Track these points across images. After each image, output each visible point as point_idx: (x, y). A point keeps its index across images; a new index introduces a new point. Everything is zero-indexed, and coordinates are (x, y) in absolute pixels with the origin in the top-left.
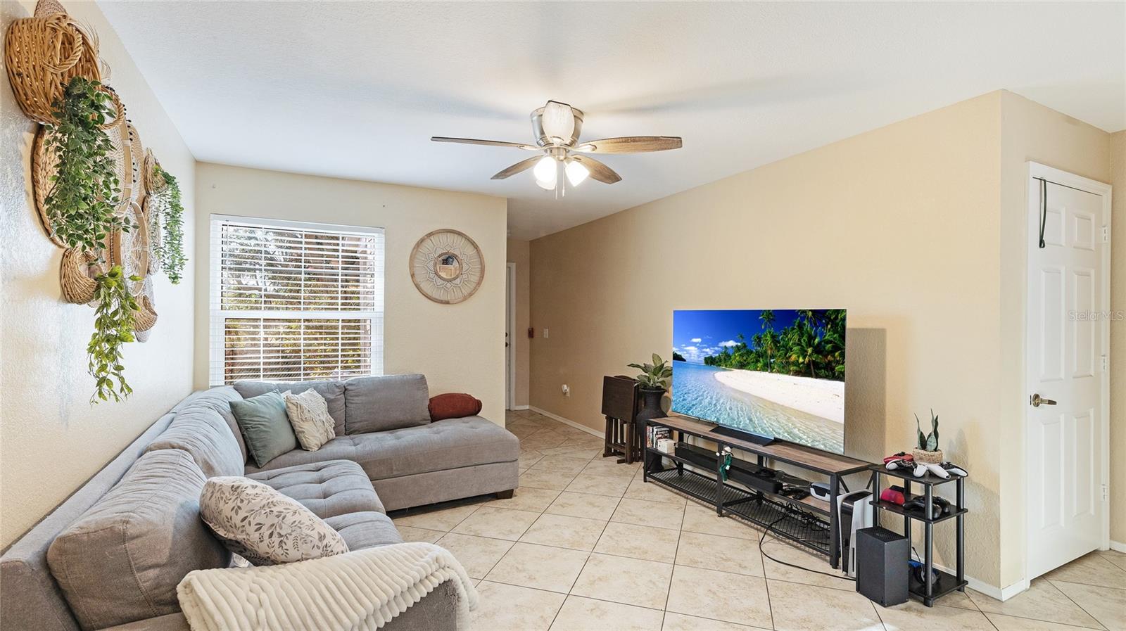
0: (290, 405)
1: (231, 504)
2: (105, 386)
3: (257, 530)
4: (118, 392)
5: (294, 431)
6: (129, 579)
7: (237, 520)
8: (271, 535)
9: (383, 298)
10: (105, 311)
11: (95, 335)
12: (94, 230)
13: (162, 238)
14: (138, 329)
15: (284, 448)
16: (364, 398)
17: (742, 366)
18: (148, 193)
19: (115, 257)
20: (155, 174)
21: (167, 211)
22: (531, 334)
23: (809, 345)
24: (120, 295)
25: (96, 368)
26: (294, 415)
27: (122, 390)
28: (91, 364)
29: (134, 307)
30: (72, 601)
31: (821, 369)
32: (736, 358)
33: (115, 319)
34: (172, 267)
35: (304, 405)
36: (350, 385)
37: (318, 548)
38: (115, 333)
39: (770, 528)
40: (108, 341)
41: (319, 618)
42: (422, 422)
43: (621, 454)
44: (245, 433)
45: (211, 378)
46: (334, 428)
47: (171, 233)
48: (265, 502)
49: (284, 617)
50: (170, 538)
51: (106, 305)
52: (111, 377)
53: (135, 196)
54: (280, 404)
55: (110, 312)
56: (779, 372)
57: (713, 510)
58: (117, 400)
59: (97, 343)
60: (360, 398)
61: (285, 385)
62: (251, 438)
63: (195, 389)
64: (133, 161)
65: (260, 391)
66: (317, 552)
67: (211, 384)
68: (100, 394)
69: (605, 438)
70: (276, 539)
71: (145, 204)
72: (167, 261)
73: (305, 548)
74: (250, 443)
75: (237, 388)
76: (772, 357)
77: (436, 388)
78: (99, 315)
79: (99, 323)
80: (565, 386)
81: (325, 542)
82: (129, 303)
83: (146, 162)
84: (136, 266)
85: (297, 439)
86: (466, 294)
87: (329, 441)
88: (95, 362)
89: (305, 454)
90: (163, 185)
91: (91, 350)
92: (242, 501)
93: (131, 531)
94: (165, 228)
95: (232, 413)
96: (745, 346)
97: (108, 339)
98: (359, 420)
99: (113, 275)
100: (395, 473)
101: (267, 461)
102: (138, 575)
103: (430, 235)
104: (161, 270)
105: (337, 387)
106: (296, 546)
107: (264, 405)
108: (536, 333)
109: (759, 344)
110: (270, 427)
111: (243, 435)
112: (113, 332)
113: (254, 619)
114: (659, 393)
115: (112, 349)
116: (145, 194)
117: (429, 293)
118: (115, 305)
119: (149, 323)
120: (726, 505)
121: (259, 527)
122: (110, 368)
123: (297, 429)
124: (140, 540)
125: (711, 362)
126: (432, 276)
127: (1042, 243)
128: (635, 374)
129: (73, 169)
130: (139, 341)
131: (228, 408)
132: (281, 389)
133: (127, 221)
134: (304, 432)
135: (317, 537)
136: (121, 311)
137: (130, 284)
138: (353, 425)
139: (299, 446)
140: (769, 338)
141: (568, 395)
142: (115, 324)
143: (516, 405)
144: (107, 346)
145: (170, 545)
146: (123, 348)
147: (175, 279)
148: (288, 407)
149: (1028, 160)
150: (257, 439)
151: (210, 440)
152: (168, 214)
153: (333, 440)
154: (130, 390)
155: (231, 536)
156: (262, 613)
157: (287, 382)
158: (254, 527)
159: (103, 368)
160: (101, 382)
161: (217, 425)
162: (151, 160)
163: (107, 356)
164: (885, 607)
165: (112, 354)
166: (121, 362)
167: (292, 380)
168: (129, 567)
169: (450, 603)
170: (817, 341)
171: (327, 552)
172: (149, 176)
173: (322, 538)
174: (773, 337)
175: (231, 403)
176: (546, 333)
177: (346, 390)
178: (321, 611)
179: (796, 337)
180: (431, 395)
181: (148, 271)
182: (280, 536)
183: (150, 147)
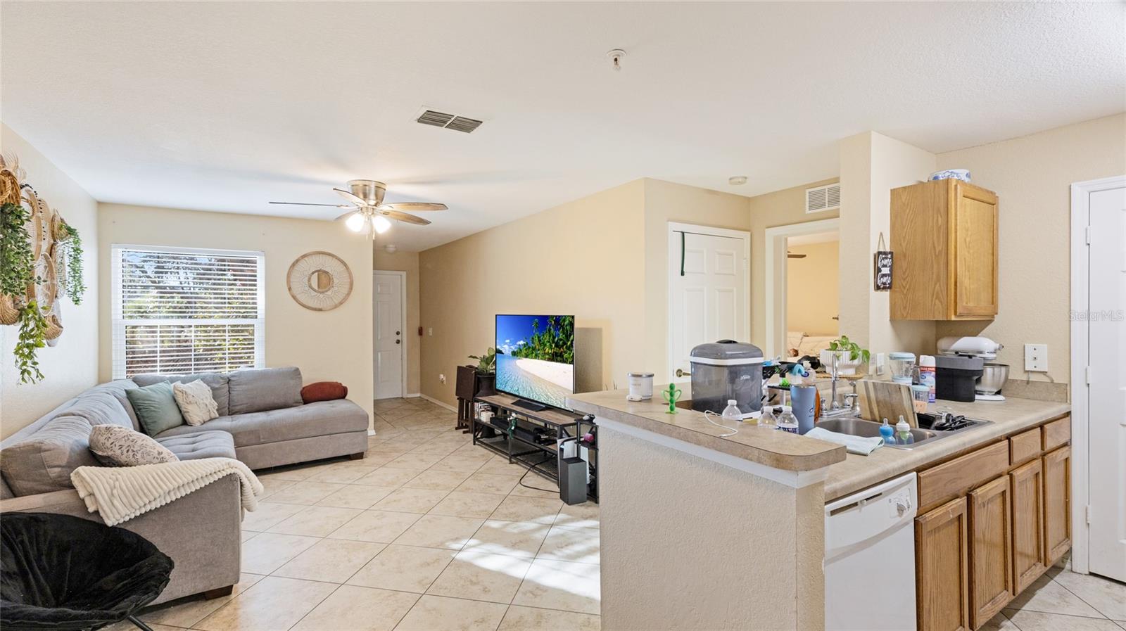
0: (176, 392)
1: (105, 436)
2: (26, 375)
3: (120, 449)
4: (34, 378)
5: (180, 411)
6: (44, 471)
7: (108, 444)
8: (128, 451)
9: (264, 307)
10: (25, 329)
11: (19, 344)
12: (19, 285)
13: (67, 273)
14: (48, 338)
15: (171, 424)
16: (244, 386)
17: (527, 356)
18: (55, 241)
19: (31, 294)
20: (60, 228)
21: (70, 254)
22: (421, 332)
23: (553, 342)
24: (35, 319)
25: (20, 364)
26: (180, 400)
27: (37, 377)
28: (17, 361)
29: (45, 325)
30: (11, 482)
31: (558, 356)
32: (524, 352)
33: (32, 334)
34: (75, 293)
35: (189, 391)
36: (233, 376)
37: (157, 458)
38: (32, 342)
39: (533, 467)
40: (28, 347)
41: (150, 487)
42: (294, 405)
43: (466, 427)
44: (138, 413)
45: (114, 373)
46: (217, 410)
47: (74, 270)
48: (126, 434)
49: (130, 485)
50: (68, 453)
51: (26, 325)
52: (29, 369)
53: (45, 247)
54: (169, 391)
55: (29, 329)
56: (542, 359)
57: (507, 458)
58: (34, 383)
59: (20, 348)
60: (241, 386)
61: (177, 377)
62: (143, 417)
63: (101, 381)
64: (43, 226)
65: (155, 381)
66: (156, 461)
67: (114, 378)
68: (23, 379)
69: (457, 412)
70: (131, 453)
71: (53, 250)
72: (70, 289)
73: (148, 458)
74: (142, 420)
75: (135, 380)
76: (539, 350)
77: (309, 378)
78: (21, 332)
79: (22, 337)
80: (442, 376)
81: (162, 456)
82: (41, 323)
83: (53, 220)
84: (46, 295)
85: (183, 417)
86: (337, 302)
87: (211, 419)
88: (19, 360)
89: (188, 428)
90: (67, 235)
91: (16, 353)
92: (111, 434)
93: (44, 447)
94: (69, 266)
95: (128, 398)
96: (527, 344)
97: (28, 346)
98: (240, 403)
99: (30, 307)
100: (262, 440)
101: (156, 433)
102: (48, 470)
103: (304, 256)
104: (66, 296)
105: (221, 378)
106: (143, 457)
107: (155, 392)
108: (424, 332)
109: (533, 343)
110: (159, 408)
111: (137, 414)
112: (31, 341)
113: (112, 485)
114: (492, 378)
115: (30, 352)
116: (52, 242)
117: (304, 302)
118: (32, 324)
119: (56, 334)
120: (515, 456)
121: (121, 447)
122: (29, 363)
123: (183, 409)
124: (49, 452)
125: (514, 354)
126: (307, 288)
127: (683, 274)
128: (476, 363)
129: (7, 254)
130: (49, 346)
131: (124, 394)
132: (172, 380)
133: (39, 278)
134: (188, 412)
135: (157, 453)
136: (36, 329)
137: (41, 310)
138: (233, 408)
139: (185, 422)
140: (537, 338)
141: (445, 383)
142: (32, 337)
143: (408, 393)
144: (27, 350)
145: (67, 456)
146: (36, 351)
147: (77, 301)
148: (175, 393)
149: (668, 221)
150: (148, 417)
151: (105, 413)
152: (71, 256)
153: (215, 418)
154: (43, 377)
155: (105, 454)
156: (117, 483)
157: (178, 375)
158: (118, 447)
159: (25, 363)
160: (23, 372)
161: (112, 405)
162: (57, 219)
163: (27, 356)
164: (569, 505)
165: (30, 356)
166: (36, 359)
167: (183, 374)
168: (43, 465)
169: (233, 485)
170: (556, 339)
171: (162, 461)
172: (56, 230)
173: (159, 453)
174: (539, 337)
175: (126, 391)
176: (430, 331)
177: (229, 380)
178: (152, 484)
179: (548, 337)
180: (304, 386)
181: (56, 296)
182: (134, 451)
183: (56, 208)
